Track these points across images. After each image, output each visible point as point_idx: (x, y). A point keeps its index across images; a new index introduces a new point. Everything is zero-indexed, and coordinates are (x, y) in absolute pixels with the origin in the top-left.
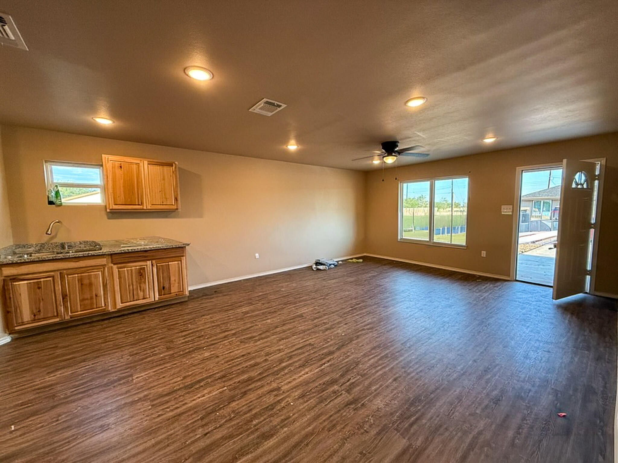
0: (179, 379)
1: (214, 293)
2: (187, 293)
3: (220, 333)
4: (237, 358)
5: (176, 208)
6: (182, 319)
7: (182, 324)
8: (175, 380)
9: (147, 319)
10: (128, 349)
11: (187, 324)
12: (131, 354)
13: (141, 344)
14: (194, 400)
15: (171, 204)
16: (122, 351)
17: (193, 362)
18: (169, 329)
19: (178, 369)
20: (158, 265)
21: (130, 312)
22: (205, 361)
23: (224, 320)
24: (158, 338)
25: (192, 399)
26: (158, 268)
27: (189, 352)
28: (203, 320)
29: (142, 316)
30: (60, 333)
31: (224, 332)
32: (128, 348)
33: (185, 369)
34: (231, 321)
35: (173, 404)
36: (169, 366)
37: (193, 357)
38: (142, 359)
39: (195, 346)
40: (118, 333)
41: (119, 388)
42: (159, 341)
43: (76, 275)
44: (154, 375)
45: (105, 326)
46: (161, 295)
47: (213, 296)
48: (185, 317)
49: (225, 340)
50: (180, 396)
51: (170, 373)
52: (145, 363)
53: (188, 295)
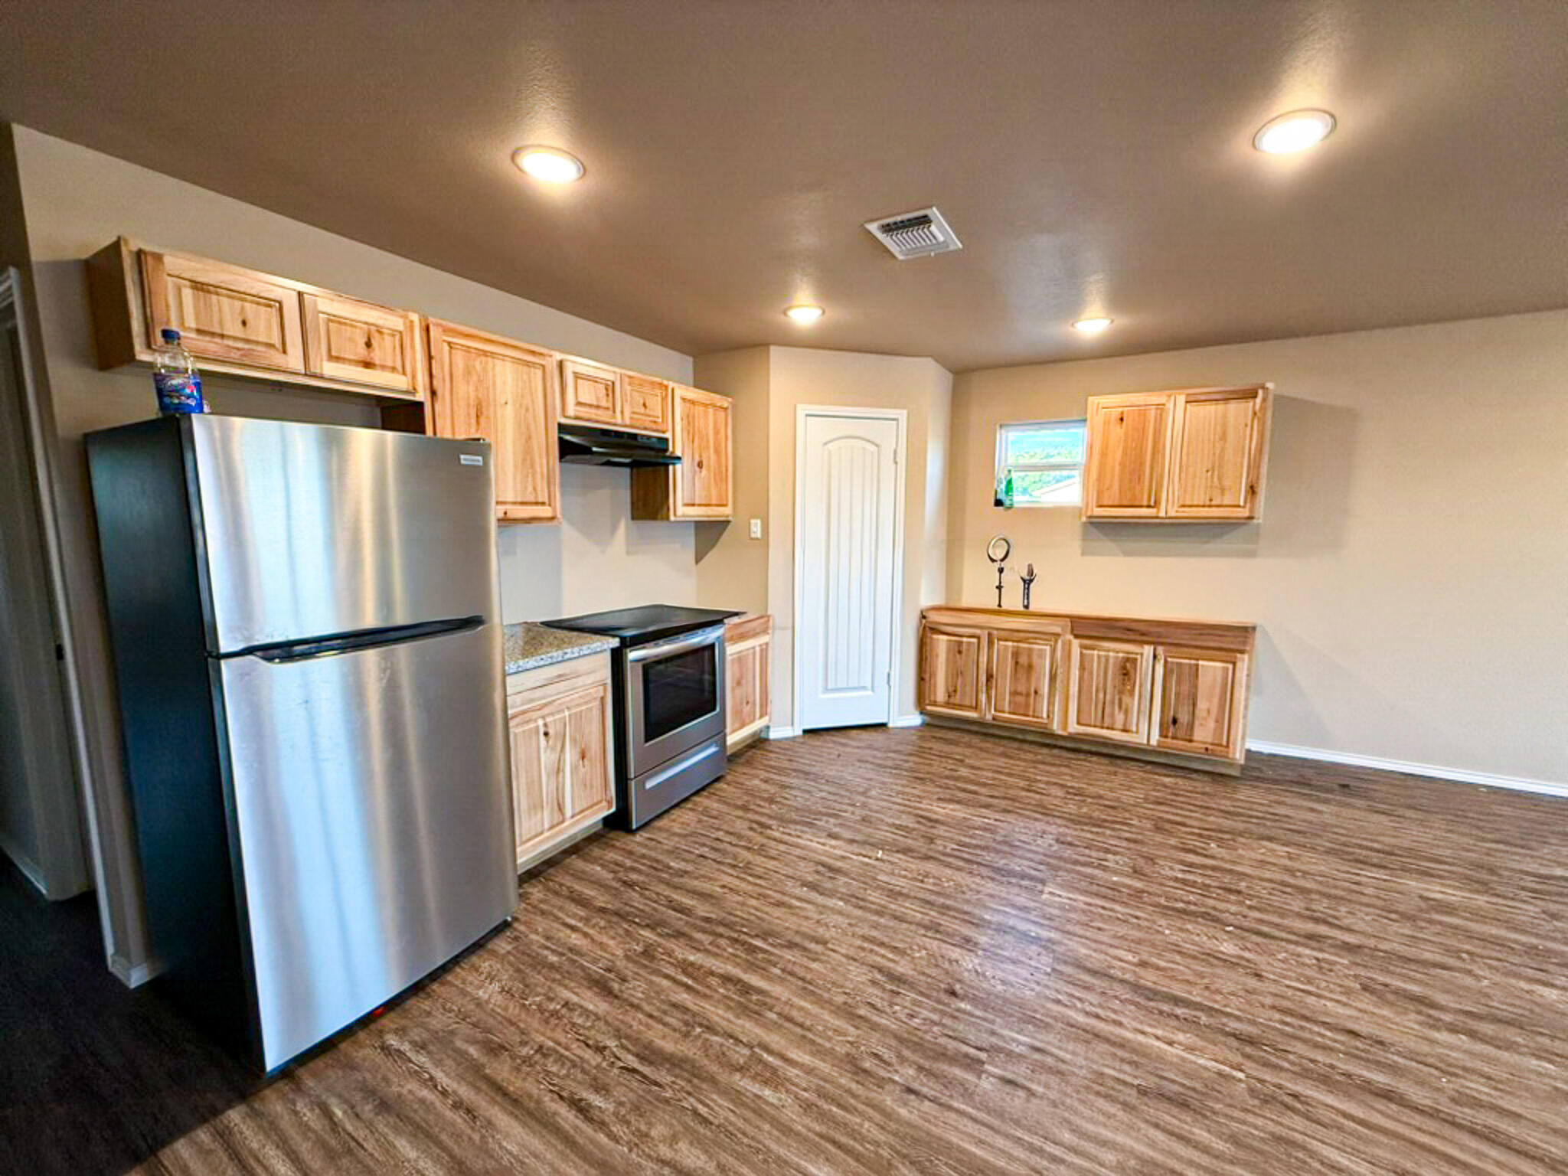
0: (1130, 957)
1: (1336, 787)
2: (1239, 757)
3: (1299, 915)
4: (1324, 1023)
5: (1247, 514)
6: (1201, 820)
7: (1197, 831)
8: (1121, 953)
9: (1120, 779)
10: (1060, 826)
11: (1209, 837)
12: (1062, 839)
13: (1086, 828)
14: (1143, 1033)
15: (1236, 503)
16: (1048, 823)
17: (1181, 943)
18: (1158, 829)
19: (1137, 934)
20: (1169, 659)
21: (1094, 749)
22: (1216, 962)
23: (1336, 887)
24: (1127, 835)
25: (1140, 1027)
26: (1169, 665)
27: (1184, 912)
28: (1263, 850)
29: (1112, 769)
30: (976, 740)
31: (1317, 920)
32: (1059, 821)
33: (1154, 946)
34: (1361, 904)
35: (1095, 1002)
36: (1123, 914)
37: (1187, 930)
38: (1076, 862)
39: (1204, 905)
40: (1055, 784)
41: (1016, 890)
42: (1125, 844)
43: (1010, 644)
44: (1084, 911)
45: (1040, 757)
46: (1166, 737)
47: (1330, 796)
48: (1212, 819)
49: (1306, 946)
50: (1116, 997)
51: (1116, 929)
52: (1078, 873)
53: (1242, 762)
